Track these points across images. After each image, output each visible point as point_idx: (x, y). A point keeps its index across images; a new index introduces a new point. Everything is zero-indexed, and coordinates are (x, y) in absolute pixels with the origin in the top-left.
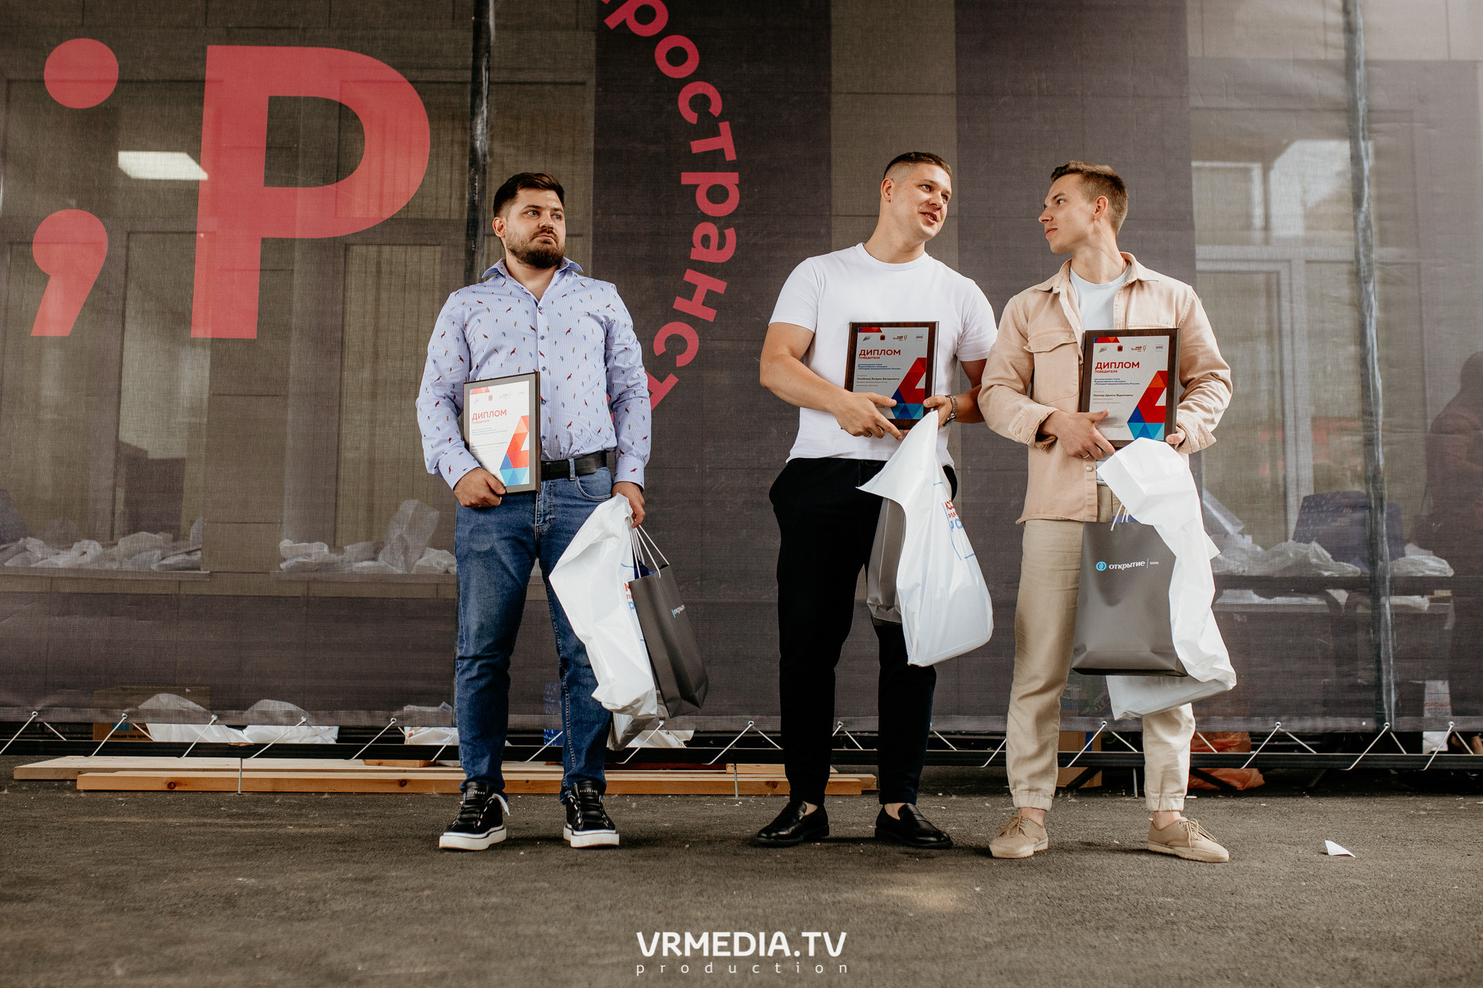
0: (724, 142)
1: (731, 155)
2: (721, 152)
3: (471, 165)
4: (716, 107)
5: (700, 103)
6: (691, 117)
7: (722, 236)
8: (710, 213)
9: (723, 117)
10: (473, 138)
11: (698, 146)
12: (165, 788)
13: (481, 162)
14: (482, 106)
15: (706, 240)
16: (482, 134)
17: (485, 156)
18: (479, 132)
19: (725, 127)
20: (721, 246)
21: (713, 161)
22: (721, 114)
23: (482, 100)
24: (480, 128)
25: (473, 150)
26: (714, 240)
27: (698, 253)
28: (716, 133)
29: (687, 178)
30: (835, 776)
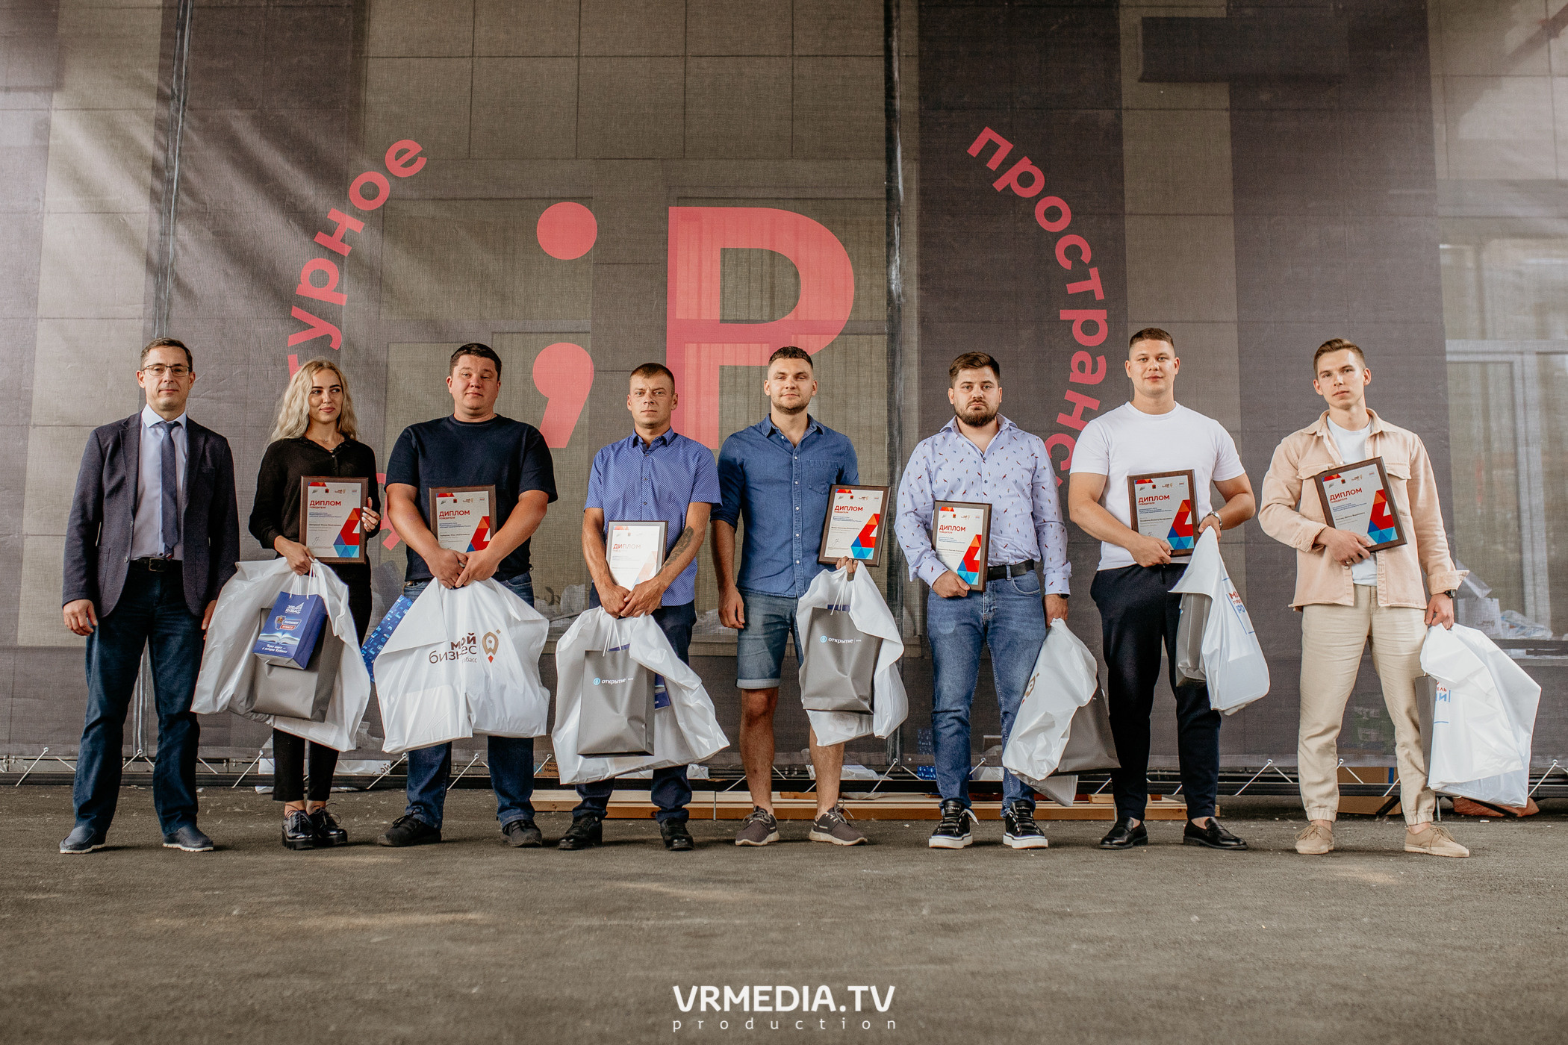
0: (1094, 284)
1: (1100, 296)
2: (1092, 292)
3: (888, 304)
4: (1086, 257)
5: (1073, 252)
6: (1066, 264)
7: (1095, 363)
8: (1080, 342)
9: (1092, 264)
10: (889, 282)
11: (1073, 288)
12: (649, 816)
13: (897, 302)
14: (895, 255)
15: (1082, 366)
16: (896, 278)
17: (899, 296)
18: (894, 277)
19: (1094, 272)
20: (1094, 370)
21: (1085, 300)
22: (1092, 261)
23: (895, 250)
24: (894, 273)
25: (889, 292)
26: (1089, 365)
27: (1075, 377)
28: (1086, 277)
29: (1065, 315)
30: (1151, 804)
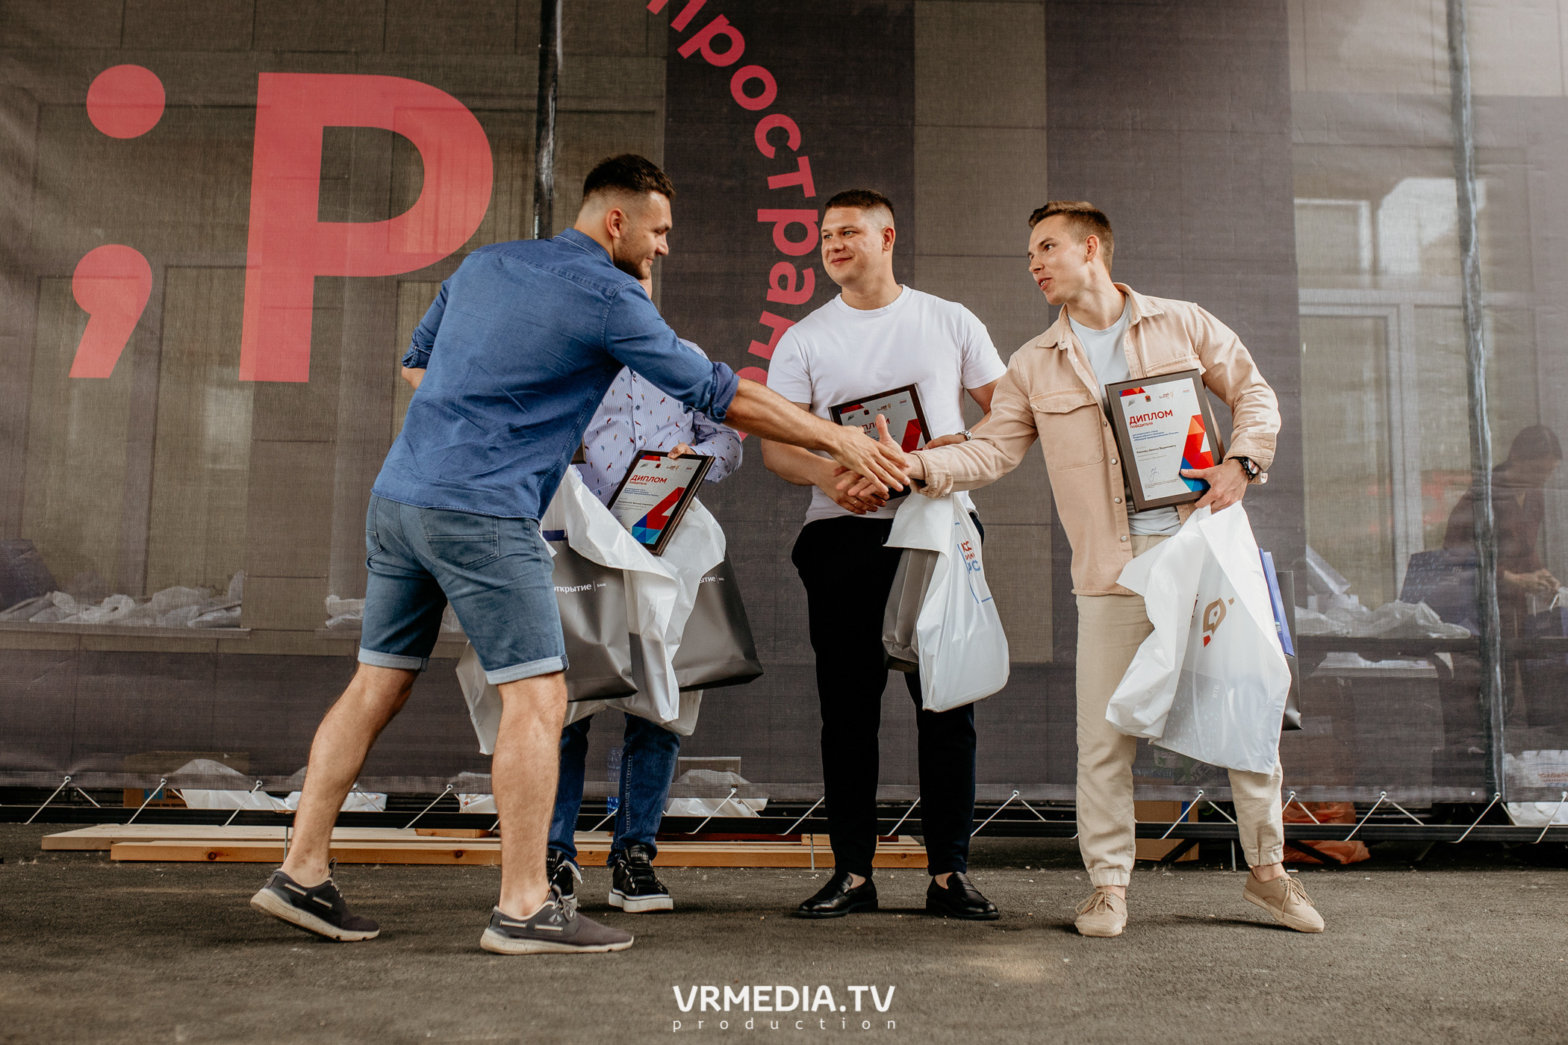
0: (803, 177)
1: (810, 192)
2: (799, 188)
3: (536, 200)
4: (795, 141)
5: (778, 136)
6: (768, 151)
7: (800, 278)
8: (785, 251)
9: (801, 151)
10: (538, 171)
11: (776, 182)
12: (205, 859)
13: (547, 197)
14: (548, 138)
15: (783, 281)
16: (548, 167)
17: (551, 190)
18: (545, 165)
19: (804, 162)
20: (799, 287)
21: (791, 198)
22: (801, 148)
23: (548, 131)
24: (546, 161)
25: (538, 184)
26: (792, 281)
27: (775, 295)
28: (794, 168)
29: (764, 215)
